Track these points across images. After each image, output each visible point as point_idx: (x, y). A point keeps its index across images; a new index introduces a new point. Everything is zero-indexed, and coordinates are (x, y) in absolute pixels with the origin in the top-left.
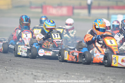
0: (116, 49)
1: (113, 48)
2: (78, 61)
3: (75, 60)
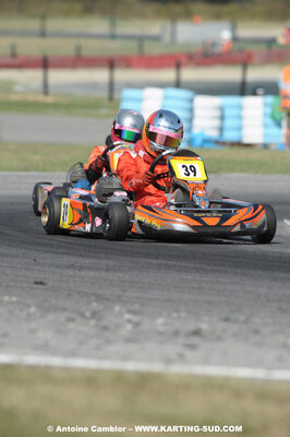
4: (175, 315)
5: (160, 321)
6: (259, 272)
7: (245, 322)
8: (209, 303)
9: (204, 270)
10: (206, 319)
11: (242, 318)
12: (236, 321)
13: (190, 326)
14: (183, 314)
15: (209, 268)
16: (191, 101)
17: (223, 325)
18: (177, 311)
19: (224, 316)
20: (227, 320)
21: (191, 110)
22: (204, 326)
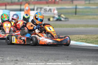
0: (55, 34)
1: (53, 33)
2: (26, 44)
3: (23, 43)
4: (11, 57)
5: (8, 58)
6: (29, 48)
7: (27, 58)
8: (19, 54)
9: (16, 48)
10: (18, 57)
11: (27, 57)
12: (25, 58)
13: (15, 59)
14: (13, 57)
15: (17, 47)
16: (9, 12)
17: (22, 59)
18: (11, 56)
19: (22, 57)
20: (23, 58)
21: (9, 15)
22: (18, 59)
